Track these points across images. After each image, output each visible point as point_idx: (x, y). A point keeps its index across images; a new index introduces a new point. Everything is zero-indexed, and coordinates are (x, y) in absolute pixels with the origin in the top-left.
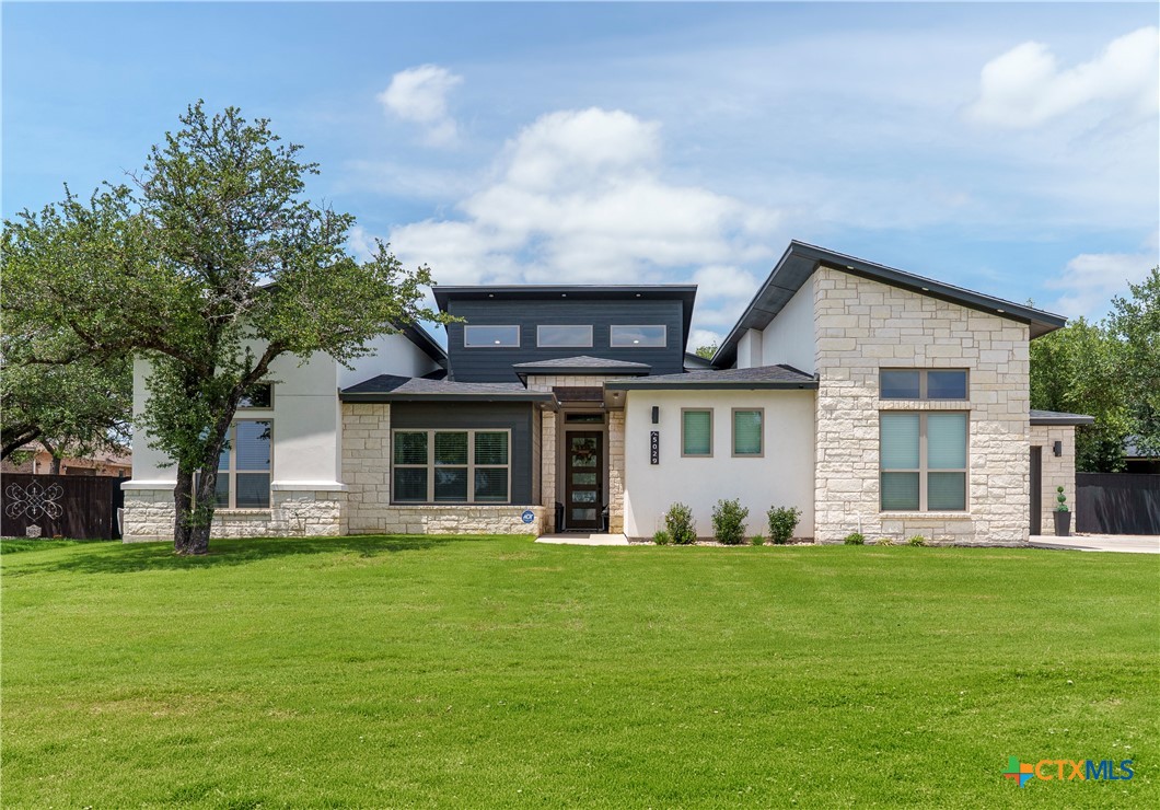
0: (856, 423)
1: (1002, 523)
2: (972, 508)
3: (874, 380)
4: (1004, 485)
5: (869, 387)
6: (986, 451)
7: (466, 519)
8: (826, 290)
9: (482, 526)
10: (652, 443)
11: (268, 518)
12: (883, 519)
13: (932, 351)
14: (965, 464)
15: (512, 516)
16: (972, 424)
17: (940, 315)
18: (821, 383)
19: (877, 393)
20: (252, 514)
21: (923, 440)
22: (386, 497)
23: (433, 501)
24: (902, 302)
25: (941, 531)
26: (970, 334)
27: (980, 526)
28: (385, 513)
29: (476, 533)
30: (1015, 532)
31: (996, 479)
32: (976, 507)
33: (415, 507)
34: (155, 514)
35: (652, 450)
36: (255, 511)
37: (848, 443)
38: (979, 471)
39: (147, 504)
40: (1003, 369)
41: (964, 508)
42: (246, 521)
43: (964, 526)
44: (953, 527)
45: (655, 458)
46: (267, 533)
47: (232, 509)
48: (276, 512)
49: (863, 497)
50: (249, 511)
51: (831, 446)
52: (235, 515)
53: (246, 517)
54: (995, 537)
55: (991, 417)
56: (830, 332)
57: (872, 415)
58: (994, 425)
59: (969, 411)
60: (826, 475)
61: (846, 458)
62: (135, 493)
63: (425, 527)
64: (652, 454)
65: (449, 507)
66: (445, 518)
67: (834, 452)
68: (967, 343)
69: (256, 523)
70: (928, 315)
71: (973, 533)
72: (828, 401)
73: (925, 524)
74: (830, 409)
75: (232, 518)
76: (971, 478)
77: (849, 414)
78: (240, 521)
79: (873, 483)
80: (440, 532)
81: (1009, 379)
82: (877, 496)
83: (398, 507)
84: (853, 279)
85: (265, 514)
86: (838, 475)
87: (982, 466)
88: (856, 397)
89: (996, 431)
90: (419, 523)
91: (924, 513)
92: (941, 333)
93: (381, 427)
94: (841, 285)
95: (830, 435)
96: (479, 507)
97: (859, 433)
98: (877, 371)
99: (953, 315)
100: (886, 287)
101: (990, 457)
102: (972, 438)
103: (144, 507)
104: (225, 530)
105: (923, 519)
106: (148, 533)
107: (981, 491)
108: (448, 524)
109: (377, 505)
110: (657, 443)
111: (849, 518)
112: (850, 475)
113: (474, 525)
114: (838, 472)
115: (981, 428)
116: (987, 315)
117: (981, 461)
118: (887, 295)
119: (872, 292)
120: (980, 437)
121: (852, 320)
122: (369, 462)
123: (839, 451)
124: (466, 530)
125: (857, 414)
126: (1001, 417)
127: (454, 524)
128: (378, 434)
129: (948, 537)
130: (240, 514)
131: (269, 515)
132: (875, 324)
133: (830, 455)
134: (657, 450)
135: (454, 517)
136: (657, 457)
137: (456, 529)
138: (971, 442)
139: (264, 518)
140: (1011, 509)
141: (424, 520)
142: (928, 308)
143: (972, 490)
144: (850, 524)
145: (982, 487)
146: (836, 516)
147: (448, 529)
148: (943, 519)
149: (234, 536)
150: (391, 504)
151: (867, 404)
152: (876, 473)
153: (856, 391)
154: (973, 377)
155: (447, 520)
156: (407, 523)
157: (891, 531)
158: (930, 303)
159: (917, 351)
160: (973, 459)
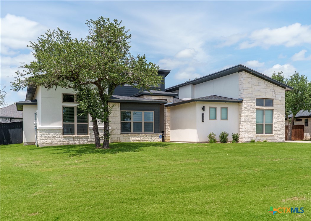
0: (251, 112)
1: (280, 137)
2: (274, 133)
3: (255, 101)
4: (280, 127)
5: (254, 103)
6: (277, 119)
7: (142, 138)
8: (245, 78)
9: (147, 139)
10: (203, 116)
11: (88, 138)
12: (257, 136)
13: (267, 94)
14: (272, 122)
15: (155, 136)
16: (274, 113)
17: (268, 85)
18: (244, 101)
19: (255, 104)
20: (83, 137)
21: (264, 116)
22: (120, 131)
23: (133, 132)
24: (260, 81)
25: (268, 139)
26: (274, 91)
27: (276, 138)
28: (119, 136)
29: (145, 141)
30: (282, 139)
31: (279, 126)
32: (275, 133)
33: (128, 134)
34: (50, 137)
35: (203, 118)
36: (84, 136)
37: (249, 117)
38: (276, 124)
39: (47, 134)
40: (280, 99)
41: (272, 133)
42: (81, 139)
43: (273, 137)
44: (271, 138)
45: (203, 120)
46: (88, 143)
47: (76, 135)
48: (91, 136)
49: (253, 131)
50: (82, 136)
51: (246, 117)
52: (77, 137)
53: (81, 138)
54: (279, 140)
55: (278, 111)
56: (246, 88)
57: (254, 110)
58: (279, 113)
59: (273, 109)
60: (245, 125)
61: (249, 121)
62: (44, 130)
63: (131, 140)
64: (203, 119)
65: (138, 134)
66: (137, 137)
67: (247, 119)
68: (273, 93)
69: (84, 139)
70: (266, 85)
71: (274, 139)
72: (245, 106)
73: (265, 137)
74: (246, 108)
75: (76, 138)
76: (274, 126)
77: (249, 109)
78: (79, 139)
79: (255, 127)
80: (135, 141)
81: (281, 102)
82: (255, 130)
83: (123, 134)
84: (251, 75)
85: (87, 137)
86: (248, 125)
87: (276, 123)
88: (251, 105)
89: (279, 114)
90: (129, 139)
91: (264, 134)
92: (268, 90)
93: (118, 110)
94: (248, 76)
95: (246, 115)
96: (146, 134)
97: (252, 114)
98: (255, 99)
99: (271, 86)
100: (257, 78)
101: (278, 121)
102: (274, 116)
103: (47, 135)
104: (74, 142)
105: (265, 136)
106: (48, 143)
107: (276, 129)
108: (138, 139)
109: (117, 134)
110: (204, 116)
111: (250, 136)
112: (250, 125)
113: (145, 139)
114: (247, 124)
115: (276, 114)
116: (277, 86)
117: (276, 122)
118: (258, 80)
119: (255, 79)
120: (276, 116)
121: (250, 86)
122: (114, 120)
123: (248, 119)
124: (143, 141)
125: (251, 109)
126: (280, 111)
127: (139, 139)
128: (117, 112)
129: (269, 140)
130: (79, 137)
131: (89, 137)
132: (255, 87)
133: (246, 120)
134: (204, 118)
135: (139, 137)
136: (204, 120)
137: (140, 140)
138: (274, 117)
139: (87, 138)
140: (281, 133)
141: (131, 138)
142: (266, 84)
143: (274, 129)
144: (250, 137)
145: (276, 128)
146: (247, 135)
147: (138, 140)
148: (269, 136)
149: (77, 144)
150: (121, 133)
151: (254, 107)
152: (255, 125)
153: (251, 104)
154: (275, 101)
155: (137, 138)
156: (126, 139)
157: (258, 139)
158: (266, 82)
159: (264, 94)
160: (274, 121)
